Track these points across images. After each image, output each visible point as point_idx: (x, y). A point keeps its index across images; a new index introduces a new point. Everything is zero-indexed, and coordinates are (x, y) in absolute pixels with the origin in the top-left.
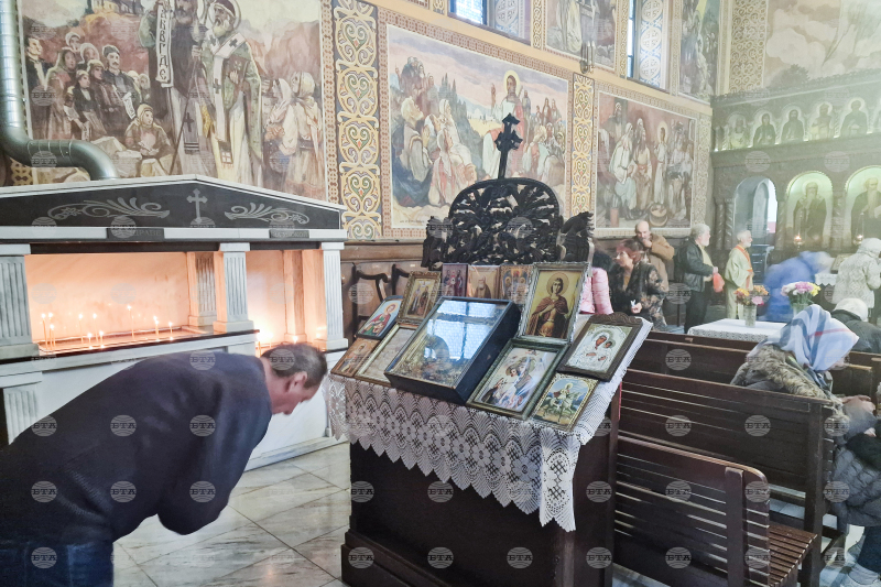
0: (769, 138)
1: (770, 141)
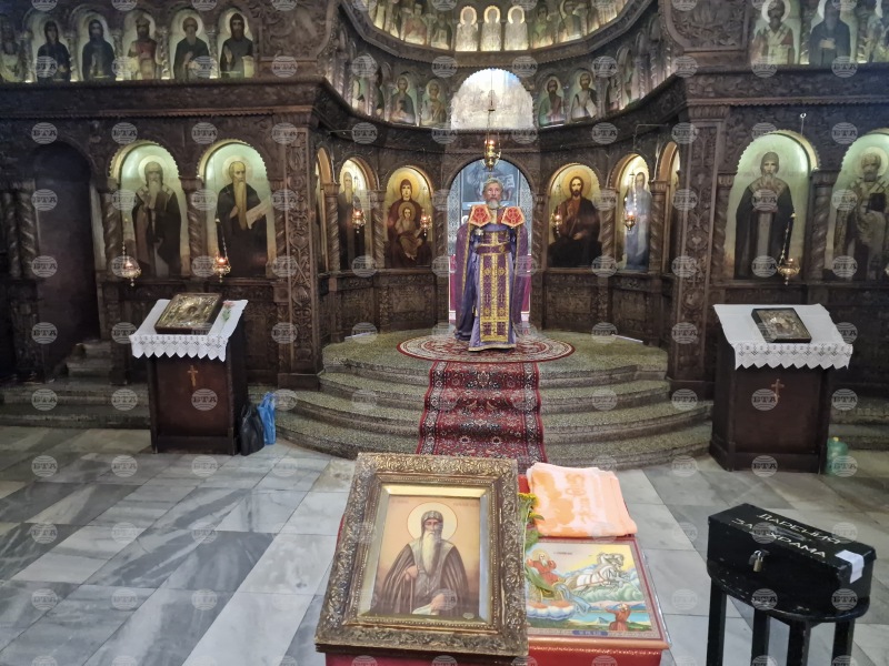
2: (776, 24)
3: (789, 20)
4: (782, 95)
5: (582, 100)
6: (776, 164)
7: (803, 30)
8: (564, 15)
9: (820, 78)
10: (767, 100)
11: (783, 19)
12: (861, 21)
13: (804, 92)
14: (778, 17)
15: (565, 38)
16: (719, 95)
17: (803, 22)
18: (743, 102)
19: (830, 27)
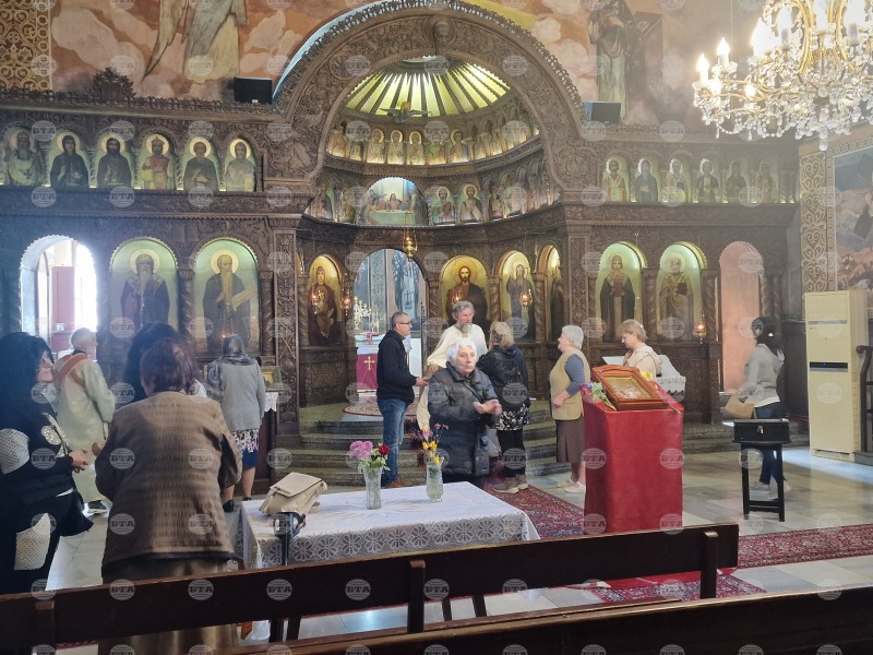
0: (77, 175)
1: (78, 181)
2: (615, 176)
3: (622, 173)
4: (622, 220)
5: (468, 206)
6: (621, 263)
7: (630, 180)
8: (454, 143)
9: (643, 210)
10: (613, 222)
11: (618, 172)
12: (663, 176)
13: (634, 218)
14: (615, 171)
15: (456, 160)
16: (585, 218)
17: (630, 175)
18: (599, 223)
19: (645, 178)
